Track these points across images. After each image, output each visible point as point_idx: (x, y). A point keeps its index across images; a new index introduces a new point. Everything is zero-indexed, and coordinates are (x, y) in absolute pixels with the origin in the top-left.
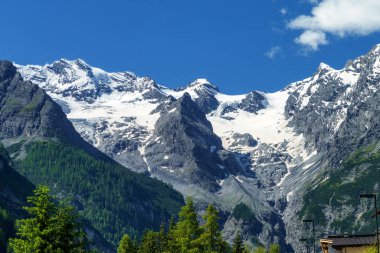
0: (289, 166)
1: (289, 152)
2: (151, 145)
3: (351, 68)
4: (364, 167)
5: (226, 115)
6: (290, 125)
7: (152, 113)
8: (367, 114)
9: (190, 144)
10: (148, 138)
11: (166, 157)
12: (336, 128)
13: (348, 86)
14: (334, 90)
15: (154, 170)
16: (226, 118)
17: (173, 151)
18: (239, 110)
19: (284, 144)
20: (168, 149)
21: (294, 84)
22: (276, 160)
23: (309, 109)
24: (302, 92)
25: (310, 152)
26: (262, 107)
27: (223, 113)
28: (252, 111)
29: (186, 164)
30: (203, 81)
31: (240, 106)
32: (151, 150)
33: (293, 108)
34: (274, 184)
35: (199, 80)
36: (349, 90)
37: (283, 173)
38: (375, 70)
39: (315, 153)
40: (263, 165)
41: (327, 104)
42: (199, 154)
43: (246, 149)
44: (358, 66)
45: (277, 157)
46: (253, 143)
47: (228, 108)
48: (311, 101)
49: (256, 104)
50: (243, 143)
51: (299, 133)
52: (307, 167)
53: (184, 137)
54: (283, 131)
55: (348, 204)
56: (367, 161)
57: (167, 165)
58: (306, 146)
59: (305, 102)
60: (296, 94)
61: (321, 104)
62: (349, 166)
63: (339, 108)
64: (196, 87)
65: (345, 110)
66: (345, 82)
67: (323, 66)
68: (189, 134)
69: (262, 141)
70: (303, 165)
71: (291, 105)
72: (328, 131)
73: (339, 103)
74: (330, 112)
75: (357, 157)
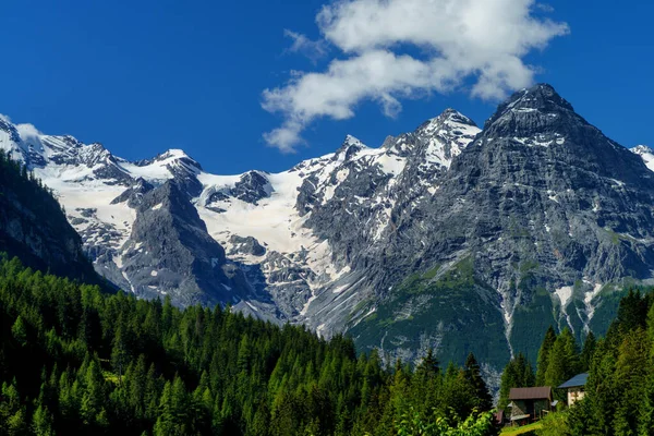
0: (312, 287)
1: (311, 266)
2: (130, 255)
3: (393, 149)
4: (423, 300)
5: (213, 205)
6: (307, 225)
7: (115, 202)
8: (422, 225)
9: (188, 257)
10: (122, 243)
11: (154, 273)
12: (377, 236)
13: (390, 176)
14: (371, 181)
15: (140, 290)
16: (214, 209)
17: (164, 264)
18: (231, 198)
19: (303, 254)
20: (156, 261)
21: (308, 162)
22: (295, 278)
23: (335, 205)
24: (323, 178)
25: (339, 268)
26: (263, 195)
27: (209, 202)
28: (250, 201)
29: (182, 284)
30: (178, 154)
31: (233, 192)
32: (132, 262)
33: (311, 201)
34: (296, 313)
35: (172, 151)
36: (392, 182)
37: (307, 297)
38: (428, 159)
39: (347, 269)
40: (277, 284)
41: (361, 200)
42: (199, 269)
43: (250, 259)
44: (403, 147)
45: (296, 272)
46: (259, 250)
47: (216, 195)
48: (338, 193)
49: (256, 191)
50: (245, 250)
51: (322, 238)
52: (338, 290)
53: (179, 245)
54: (299, 233)
55: (405, 346)
56: (426, 292)
57: (156, 284)
58: (334, 258)
59: (329, 194)
60: (313, 178)
61: (353, 200)
62: (404, 297)
63: (380, 208)
64: (168, 161)
65: (388, 211)
66: (386, 171)
67: (352, 141)
68: (185, 243)
69: (270, 248)
70: (332, 286)
71: (307, 196)
72: (365, 240)
73: (379, 200)
74: (367, 213)
75: (413, 285)
